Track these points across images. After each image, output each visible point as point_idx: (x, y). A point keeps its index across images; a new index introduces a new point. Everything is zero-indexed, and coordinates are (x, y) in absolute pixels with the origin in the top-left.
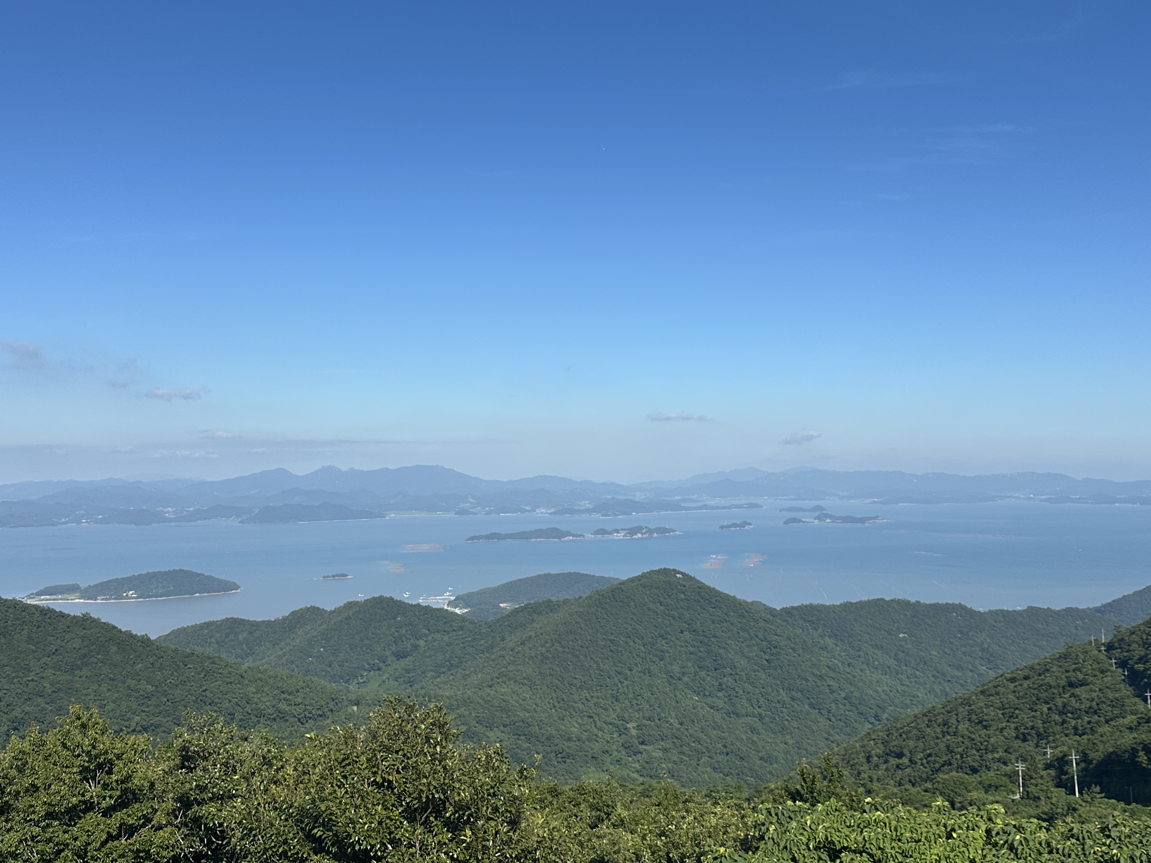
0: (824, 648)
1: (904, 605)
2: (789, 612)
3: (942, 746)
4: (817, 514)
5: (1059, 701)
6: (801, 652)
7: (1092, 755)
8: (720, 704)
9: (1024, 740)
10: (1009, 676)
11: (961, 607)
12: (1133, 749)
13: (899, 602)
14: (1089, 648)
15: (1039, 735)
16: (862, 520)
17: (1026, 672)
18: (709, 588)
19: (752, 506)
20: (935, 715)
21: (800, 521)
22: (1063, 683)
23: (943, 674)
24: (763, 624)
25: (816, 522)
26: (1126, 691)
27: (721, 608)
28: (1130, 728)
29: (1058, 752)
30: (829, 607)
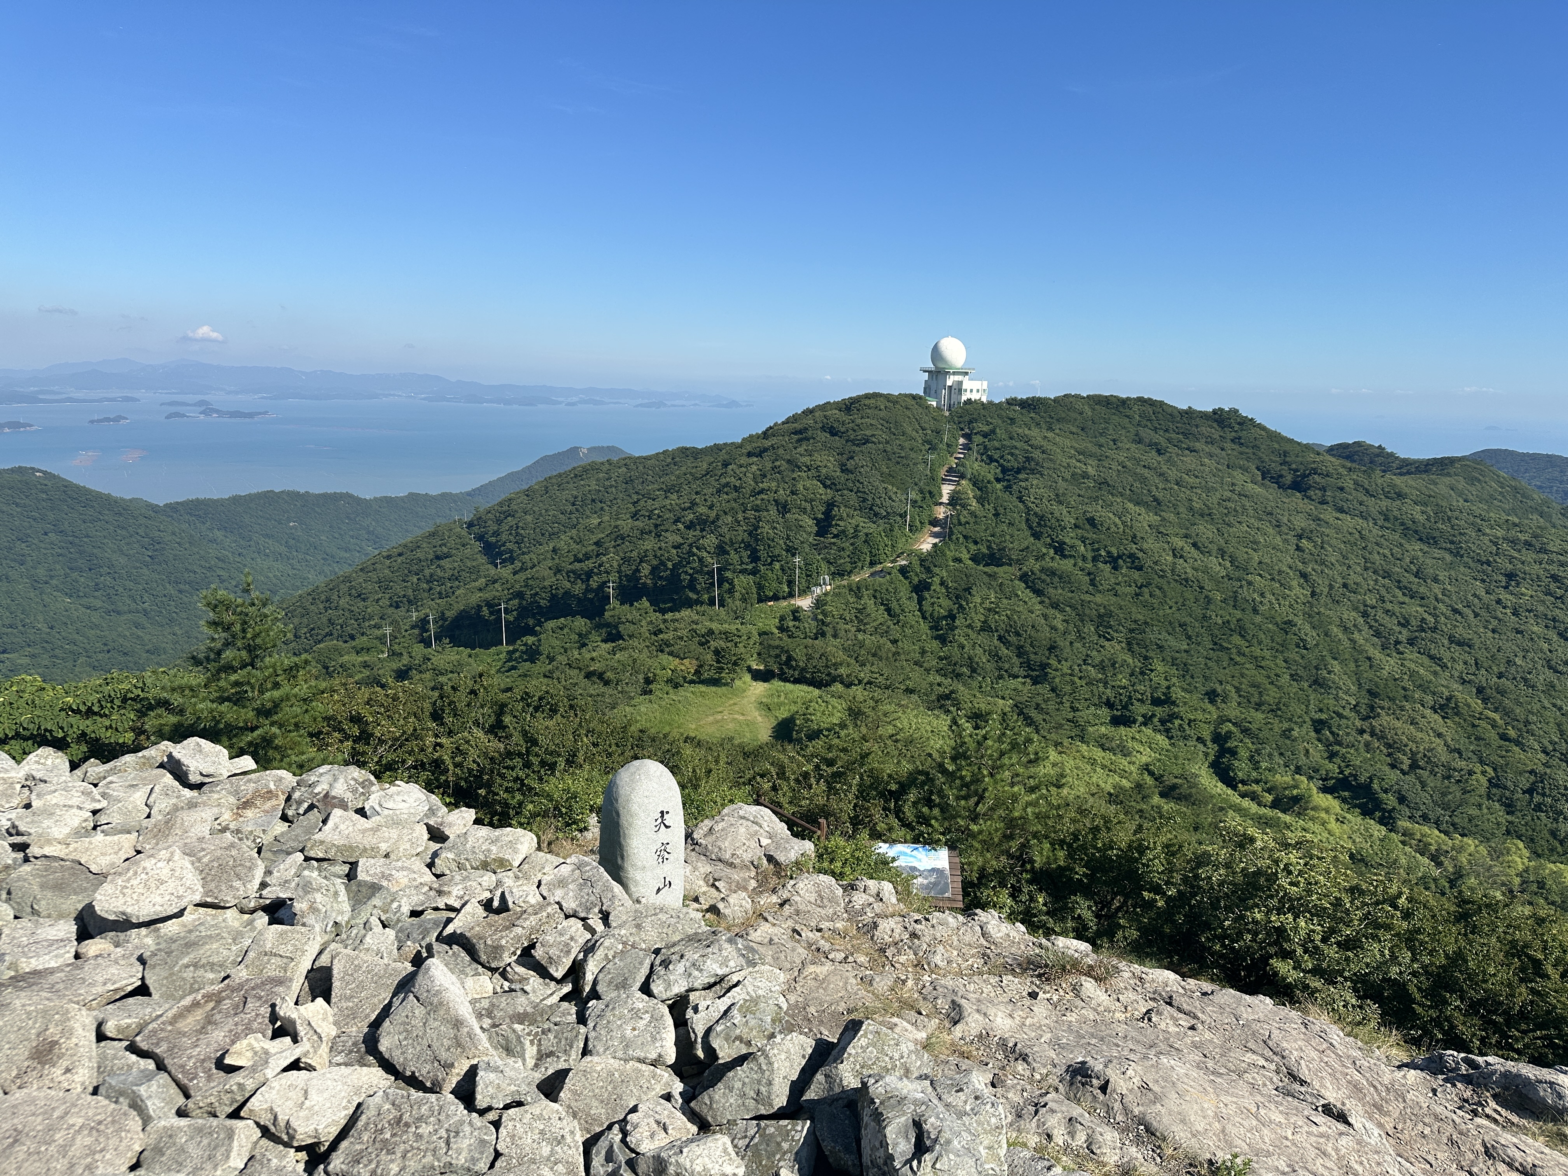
0: (213, 541)
1: (294, 496)
2: (173, 508)
3: (324, 620)
4: (202, 408)
5: (427, 572)
6: (187, 545)
7: (448, 614)
8: (98, 603)
9: (397, 607)
10: (385, 554)
11: (348, 495)
12: (478, 606)
13: (289, 493)
14: (453, 526)
15: (409, 601)
16: (251, 415)
17: (400, 550)
18: (78, 487)
19: (127, 399)
20: (318, 594)
21: (184, 416)
22: (431, 556)
23: (332, 557)
24: (142, 521)
25: (202, 416)
26: (482, 559)
27: (92, 507)
28: (480, 590)
29: (422, 615)
30: (217, 500)
